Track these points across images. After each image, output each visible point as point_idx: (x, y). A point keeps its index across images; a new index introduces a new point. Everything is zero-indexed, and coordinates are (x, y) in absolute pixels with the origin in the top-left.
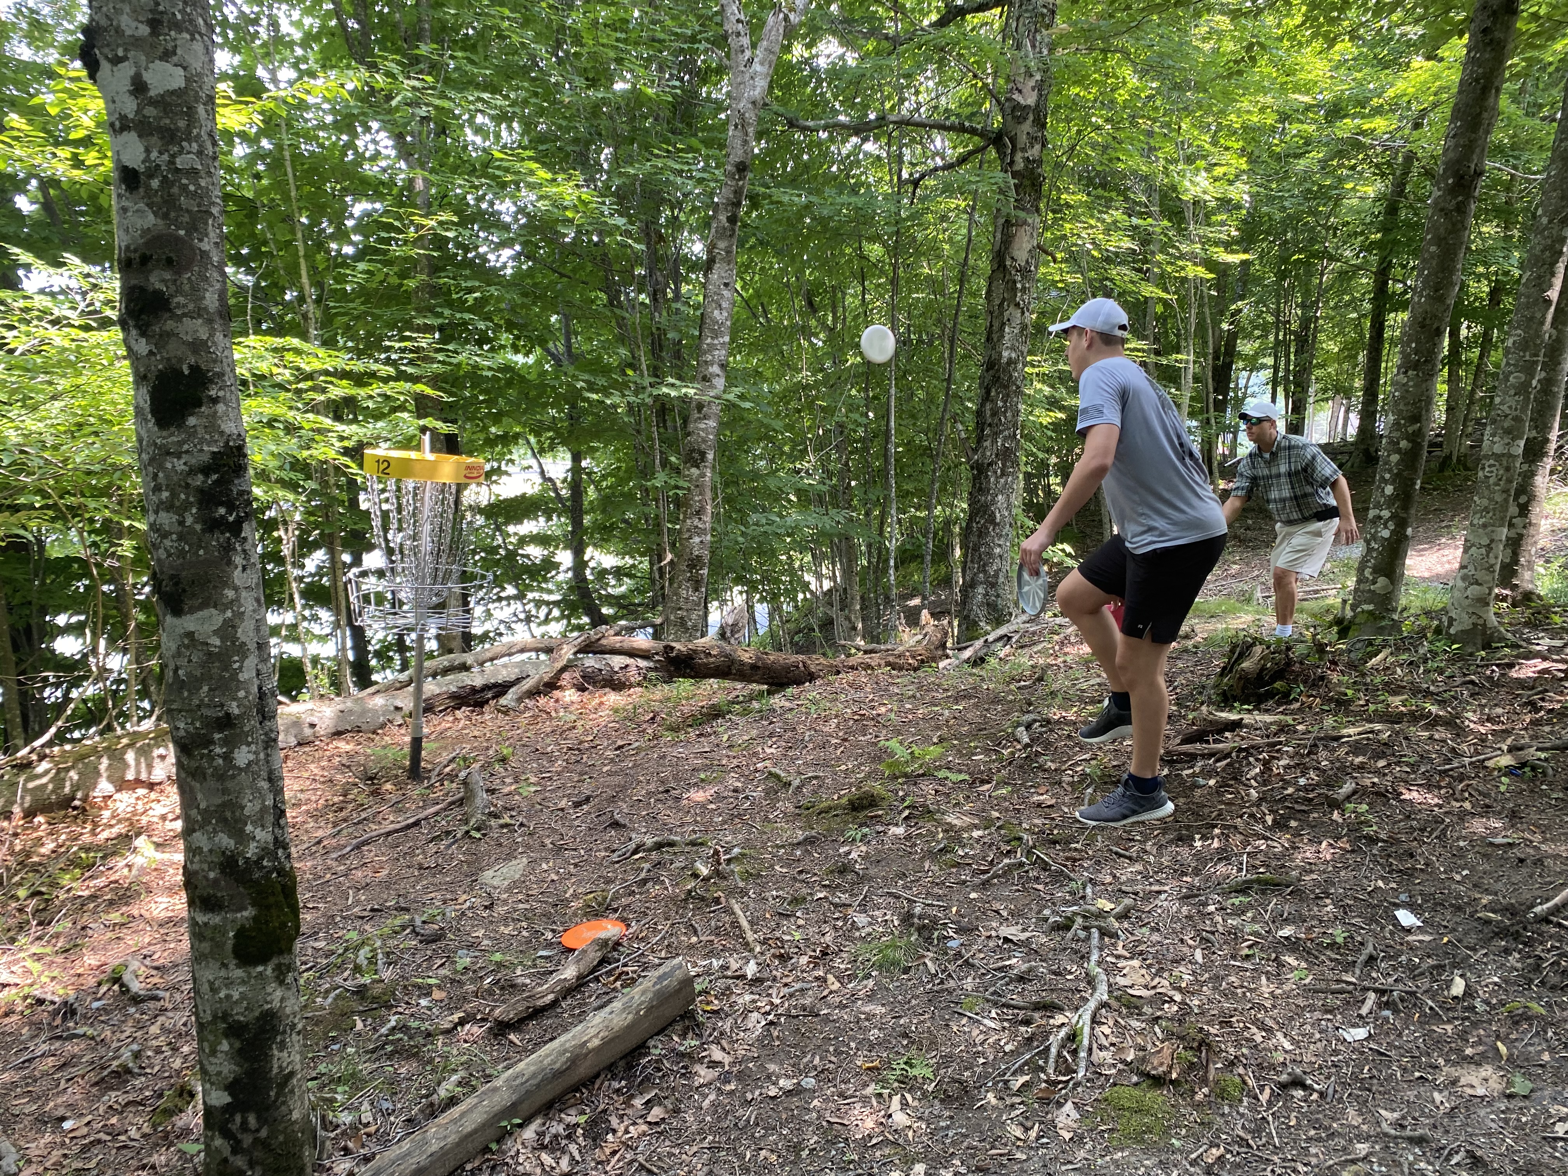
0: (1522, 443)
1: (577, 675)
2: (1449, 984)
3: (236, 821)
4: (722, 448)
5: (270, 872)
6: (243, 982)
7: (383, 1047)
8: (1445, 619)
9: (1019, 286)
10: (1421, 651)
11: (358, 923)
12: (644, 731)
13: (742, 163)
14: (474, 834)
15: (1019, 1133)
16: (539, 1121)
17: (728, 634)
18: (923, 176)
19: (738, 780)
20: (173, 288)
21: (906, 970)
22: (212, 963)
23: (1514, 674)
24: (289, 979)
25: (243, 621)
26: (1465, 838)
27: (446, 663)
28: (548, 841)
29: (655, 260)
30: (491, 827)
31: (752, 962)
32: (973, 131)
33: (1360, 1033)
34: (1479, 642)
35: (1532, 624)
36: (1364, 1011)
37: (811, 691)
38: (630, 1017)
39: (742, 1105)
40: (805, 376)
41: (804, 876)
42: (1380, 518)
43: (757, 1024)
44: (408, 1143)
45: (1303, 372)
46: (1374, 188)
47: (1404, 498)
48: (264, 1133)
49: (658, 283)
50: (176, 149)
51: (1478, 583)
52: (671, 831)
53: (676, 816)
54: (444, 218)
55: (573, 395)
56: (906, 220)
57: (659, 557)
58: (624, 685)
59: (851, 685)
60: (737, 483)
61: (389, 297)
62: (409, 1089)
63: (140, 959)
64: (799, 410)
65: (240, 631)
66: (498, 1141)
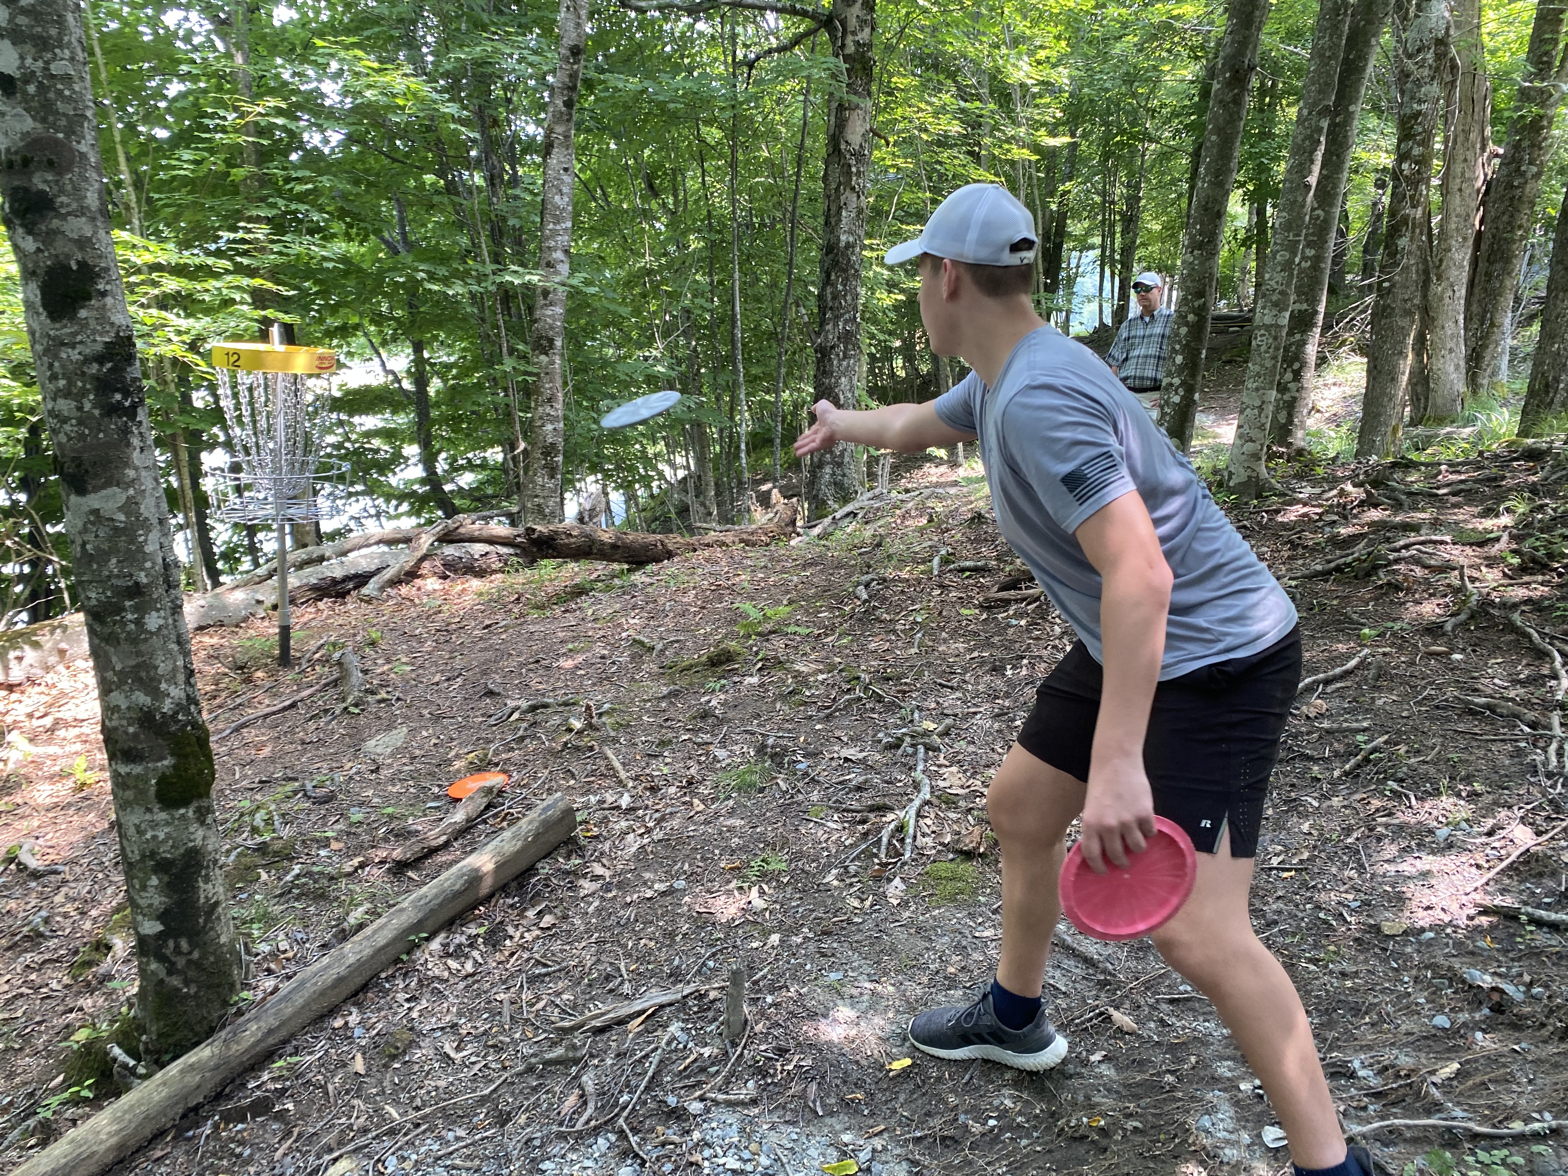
0: (1287, 315)
1: (438, 563)
3: (152, 680)
4: (571, 336)
5: (185, 725)
6: (168, 824)
7: (290, 892)
8: (1226, 474)
9: (854, 169)
11: (248, 794)
12: (510, 610)
13: (576, 46)
14: (352, 709)
15: (856, 903)
16: (443, 935)
17: (587, 519)
18: (758, 58)
19: (604, 648)
20: (56, 188)
21: (762, 790)
22: (136, 807)
23: (1279, 518)
24: (209, 820)
25: (144, 498)
27: (304, 556)
28: (425, 712)
29: (491, 145)
30: (368, 703)
31: (626, 795)
32: (804, 14)
34: (1253, 492)
35: (1300, 477)
37: (669, 567)
38: (520, 843)
39: (622, 908)
40: (648, 260)
41: (669, 723)
42: (1171, 385)
43: (633, 843)
44: (326, 960)
45: (1128, 251)
46: (1189, 71)
47: (1191, 366)
48: (196, 955)
49: (494, 167)
50: (49, 56)
51: (1251, 440)
52: (543, 695)
53: (547, 682)
54: (271, 104)
55: (413, 285)
56: (742, 103)
57: (513, 447)
58: (485, 571)
59: (707, 560)
60: (586, 371)
61: (215, 186)
62: (319, 923)
63: (33, 840)
64: (644, 295)
65: (142, 507)
66: (408, 953)
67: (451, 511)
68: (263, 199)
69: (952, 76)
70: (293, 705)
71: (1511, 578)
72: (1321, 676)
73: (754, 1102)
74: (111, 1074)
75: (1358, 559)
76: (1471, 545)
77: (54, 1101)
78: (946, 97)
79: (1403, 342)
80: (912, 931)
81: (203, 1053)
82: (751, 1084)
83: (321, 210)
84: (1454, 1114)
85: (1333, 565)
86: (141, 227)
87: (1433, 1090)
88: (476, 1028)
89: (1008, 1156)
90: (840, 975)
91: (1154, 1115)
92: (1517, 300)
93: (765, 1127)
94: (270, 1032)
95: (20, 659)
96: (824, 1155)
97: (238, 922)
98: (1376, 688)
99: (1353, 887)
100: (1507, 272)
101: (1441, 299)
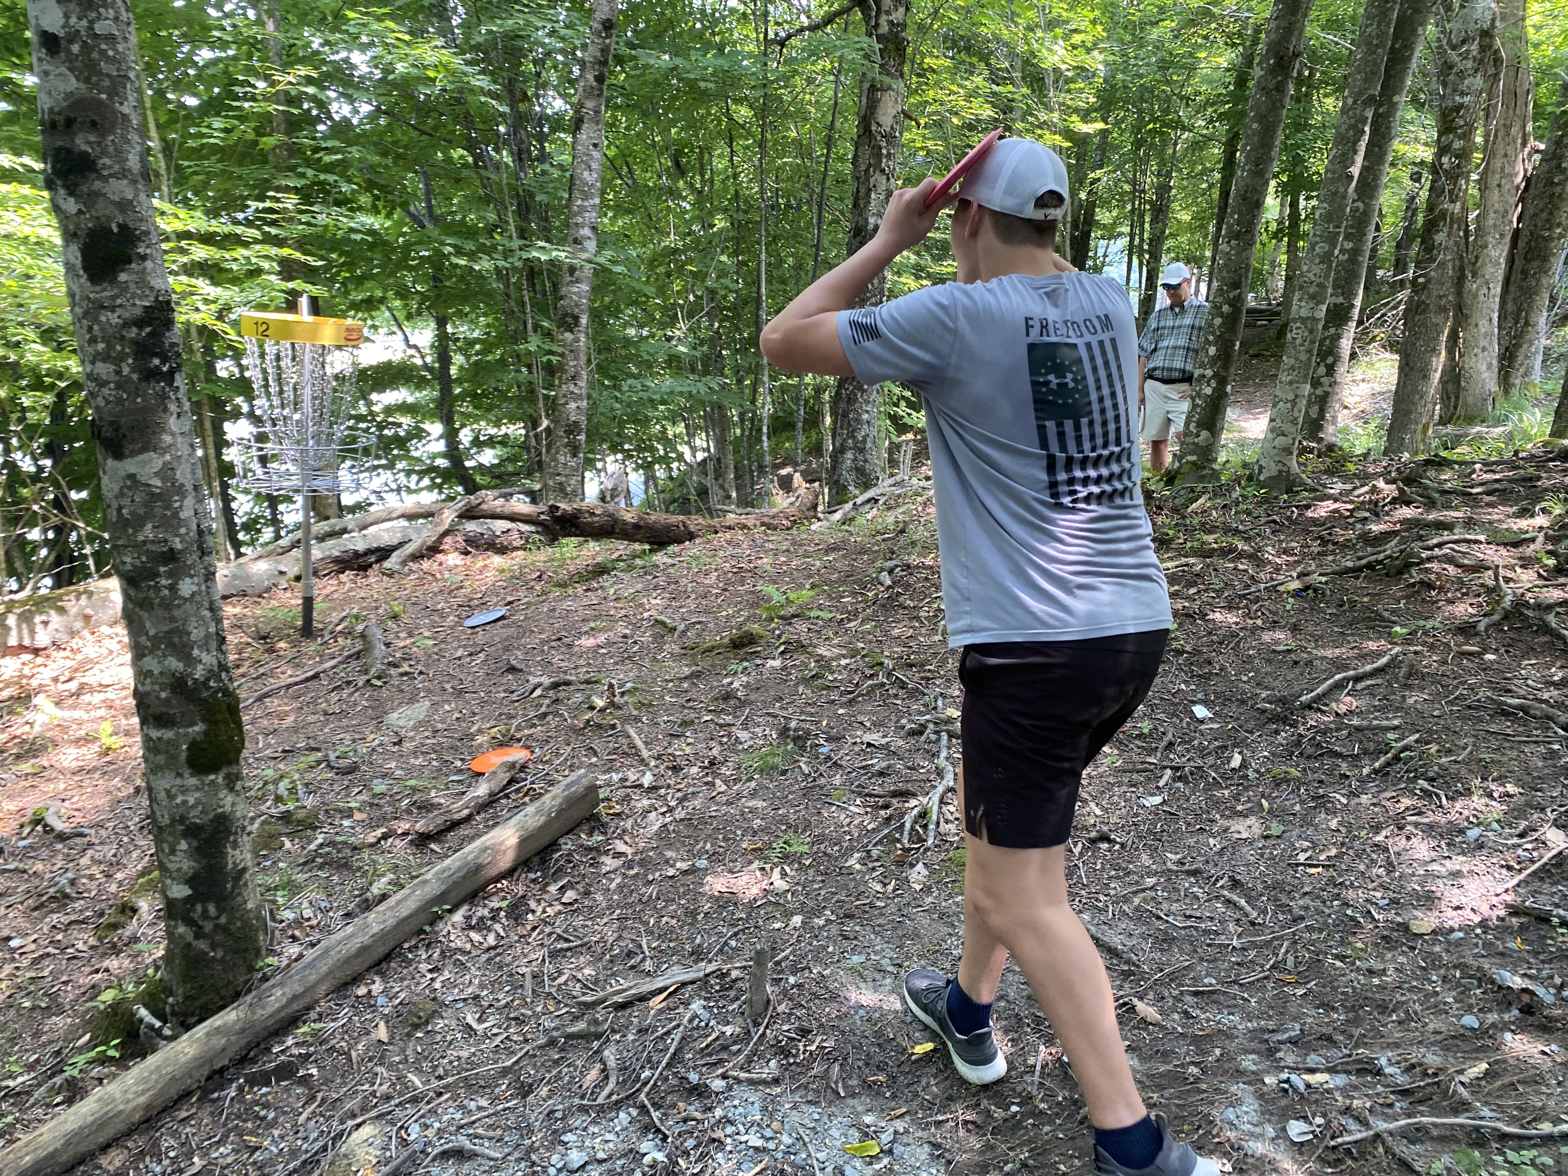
0: (1324, 308)
1: (460, 539)
2: (1229, 759)
3: (184, 646)
4: (596, 316)
5: (217, 692)
6: (198, 789)
7: (313, 861)
8: (1256, 467)
9: (884, 151)
10: (1234, 495)
11: (272, 763)
12: (532, 588)
13: (608, 21)
14: (375, 682)
15: (879, 887)
16: (466, 907)
17: (608, 498)
18: (789, 37)
19: (626, 627)
20: (98, 150)
21: (784, 773)
22: (167, 772)
23: (1309, 514)
24: (238, 785)
25: (180, 464)
26: (1253, 648)
27: (327, 529)
28: (448, 686)
29: (519, 120)
30: (391, 676)
31: (648, 774)
33: (1157, 800)
34: (1283, 486)
35: (1330, 472)
36: (1161, 783)
37: (692, 549)
38: (543, 819)
39: (644, 885)
40: (671, 240)
41: (691, 704)
42: (1204, 376)
43: (655, 822)
44: (350, 929)
45: (1157, 241)
46: (1225, 58)
47: (1225, 358)
48: (223, 920)
49: (523, 142)
50: (94, 15)
51: (1284, 435)
52: (565, 672)
53: (569, 660)
54: (302, 73)
55: (438, 260)
56: (772, 82)
57: (535, 424)
58: (506, 548)
59: (729, 543)
60: (609, 350)
61: (244, 155)
62: (342, 892)
63: (59, 803)
64: (668, 275)
65: (178, 473)
66: (431, 924)
67: (472, 488)
68: (292, 169)
69: (985, 58)
70: (316, 676)
71: (1546, 579)
72: (1352, 673)
73: (776, 1081)
74: (137, 1035)
75: (1390, 557)
76: (1505, 545)
77: (81, 1060)
78: (978, 80)
79: (1436, 339)
80: (935, 916)
81: (229, 1017)
82: (773, 1063)
83: (349, 181)
84: (1482, 1114)
85: (1364, 562)
86: (170, 194)
87: (1461, 1089)
88: (498, 1000)
89: (1030, 1141)
90: (862, 958)
91: (1177, 1105)
92: (1553, 299)
93: (787, 1106)
94: (295, 998)
95: (46, 623)
96: (846, 1136)
97: (263, 890)
98: (1407, 687)
99: (1381, 885)
100: (1545, 270)
101: (1475, 296)
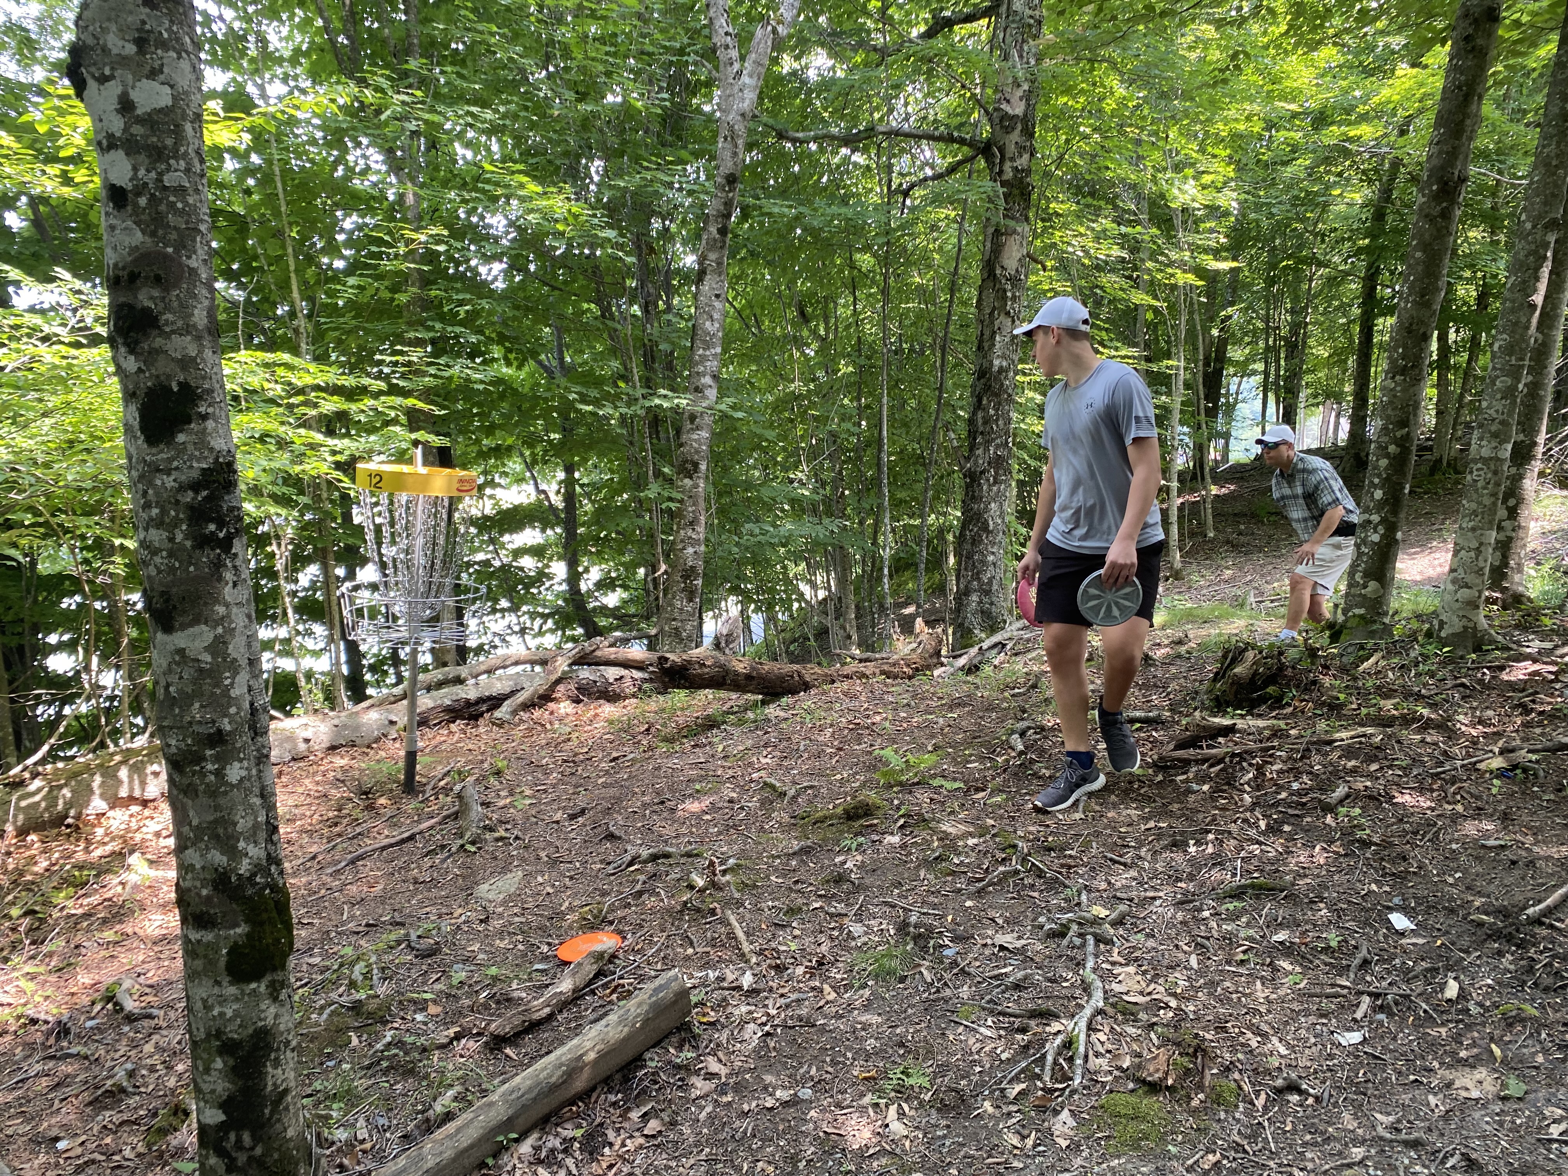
0: (1509, 447)
1: (572, 686)
2: (1443, 986)
3: (229, 837)
4: (715, 458)
5: (264, 889)
6: (237, 1000)
7: (378, 1063)
8: (1436, 623)
9: (1009, 294)
10: (1413, 654)
11: (353, 939)
12: (639, 742)
13: (732, 175)
14: (469, 847)
15: (1015, 1141)
16: (535, 1135)
17: (723, 644)
18: (913, 186)
19: (733, 790)
20: (161, 305)
21: (903, 979)
22: (205, 979)
23: (1505, 676)
24: (283, 996)
25: (234, 637)
26: (1457, 841)
27: (440, 677)
28: (543, 854)
29: (646, 272)
30: (486, 840)
31: (748, 973)
32: (962, 141)
33: (1355, 1037)
34: (1470, 645)
35: (1522, 627)
36: (1359, 1015)
37: (806, 700)
38: (626, 1029)
39: (738, 1117)
40: (797, 386)
41: (799, 886)
42: (1369, 522)
43: (753, 1035)
44: (404, 1159)
45: (1294, 377)
46: (1361, 194)
47: (1393, 502)
48: (258, 1151)
49: (649, 294)
50: (163, 166)
51: (1467, 586)
52: (666, 842)
53: (671, 827)
54: (434, 232)
56: (895, 230)
57: (654, 569)
58: (619, 696)
59: (846, 694)
60: (730, 493)
61: (379, 311)
62: (404, 1106)
63: (134, 978)
64: (791, 420)
65: (231, 647)
66: (495, 1156)
67: (592, 631)
68: (422, 322)
69: (1112, 201)
70: (411, 838)
78: (1106, 222)
